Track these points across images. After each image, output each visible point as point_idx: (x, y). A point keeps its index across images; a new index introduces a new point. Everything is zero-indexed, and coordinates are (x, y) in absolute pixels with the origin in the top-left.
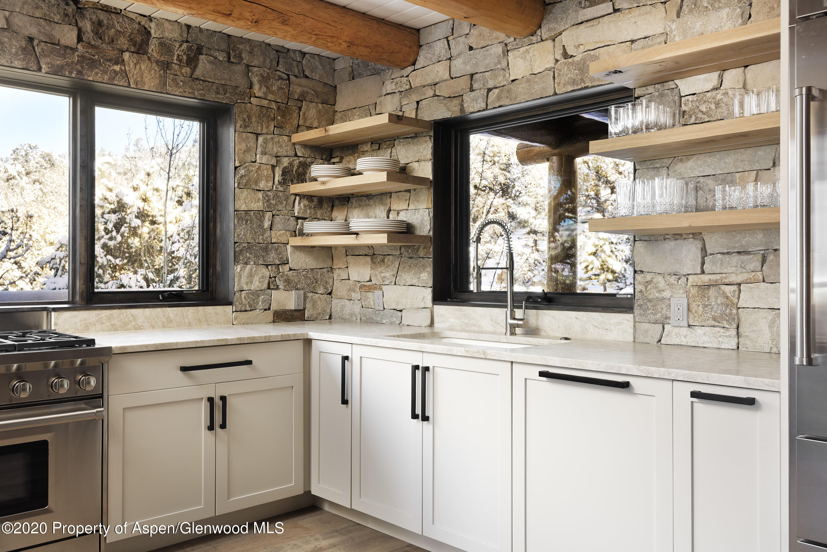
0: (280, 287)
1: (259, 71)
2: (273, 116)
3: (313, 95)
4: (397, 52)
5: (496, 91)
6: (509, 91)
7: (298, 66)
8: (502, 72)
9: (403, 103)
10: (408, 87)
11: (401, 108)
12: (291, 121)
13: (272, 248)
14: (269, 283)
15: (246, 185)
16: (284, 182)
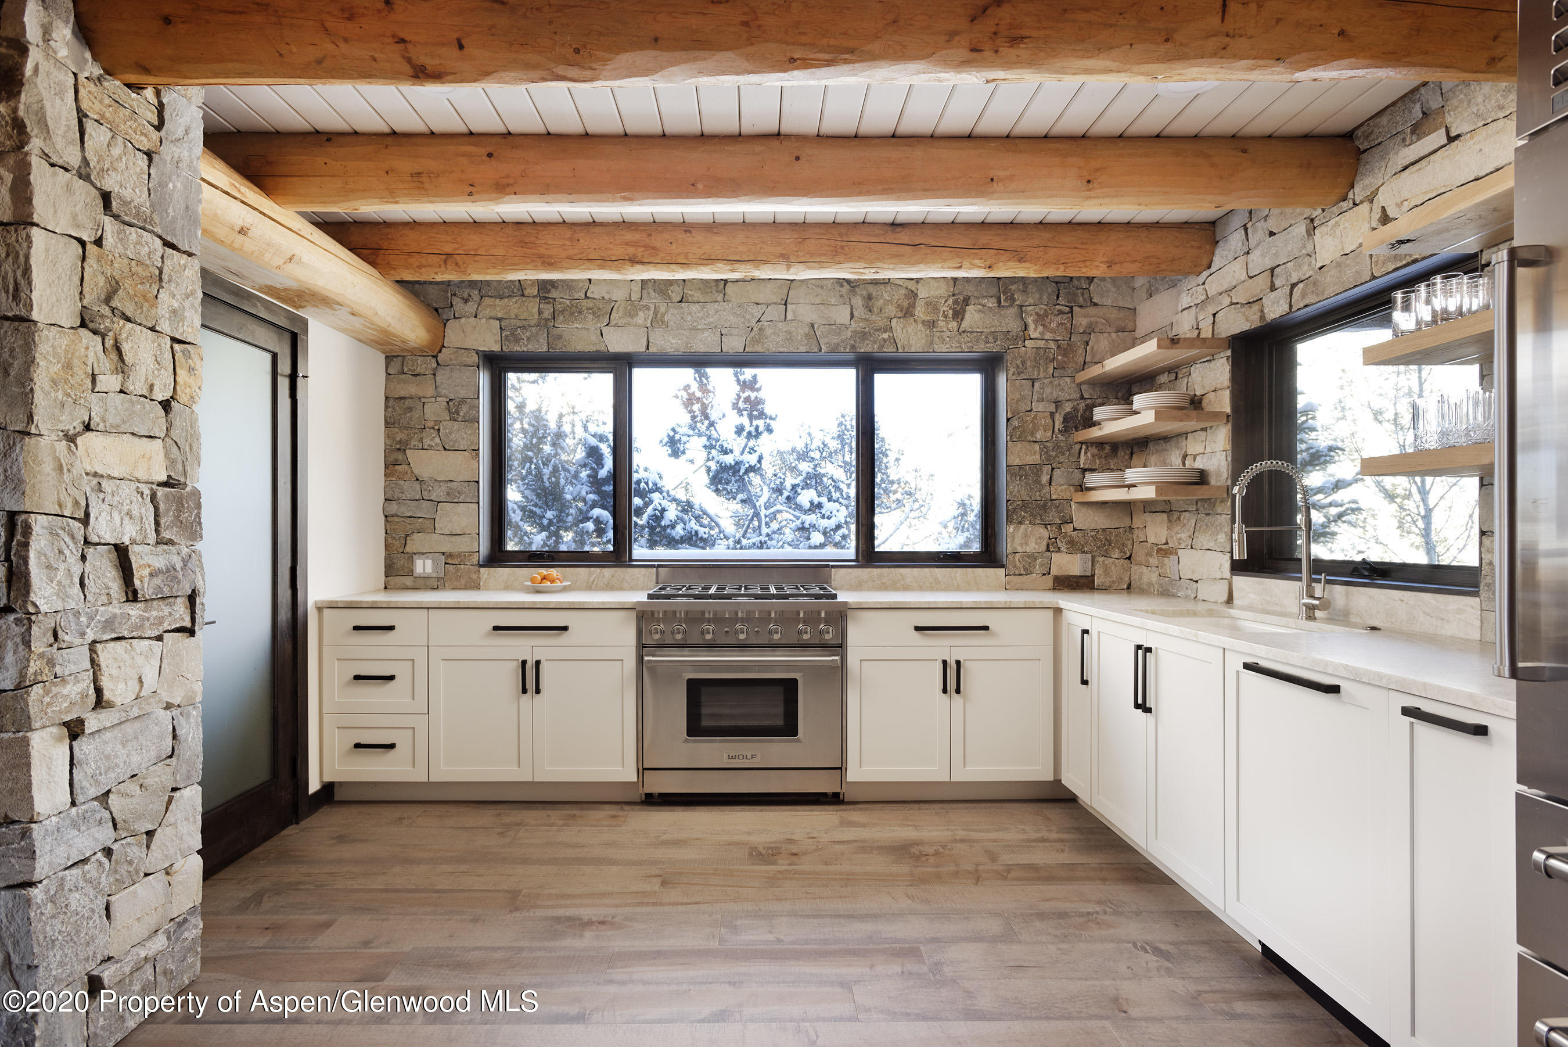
0: (1062, 549)
1: (1034, 309)
2: (1052, 357)
3: (1104, 324)
4: (1181, 258)
5: (1301, 285)
6: (1315, 284)
7: (1083, 294)
8: (1307, 258)
9: (1199, 319)
10: (1204, 297)
11: (1198, 325)
12: (1075, 359)
13: (1052, 505)
14: (1048, 545)
15: (1019, 437)
16: (1065, 430)
